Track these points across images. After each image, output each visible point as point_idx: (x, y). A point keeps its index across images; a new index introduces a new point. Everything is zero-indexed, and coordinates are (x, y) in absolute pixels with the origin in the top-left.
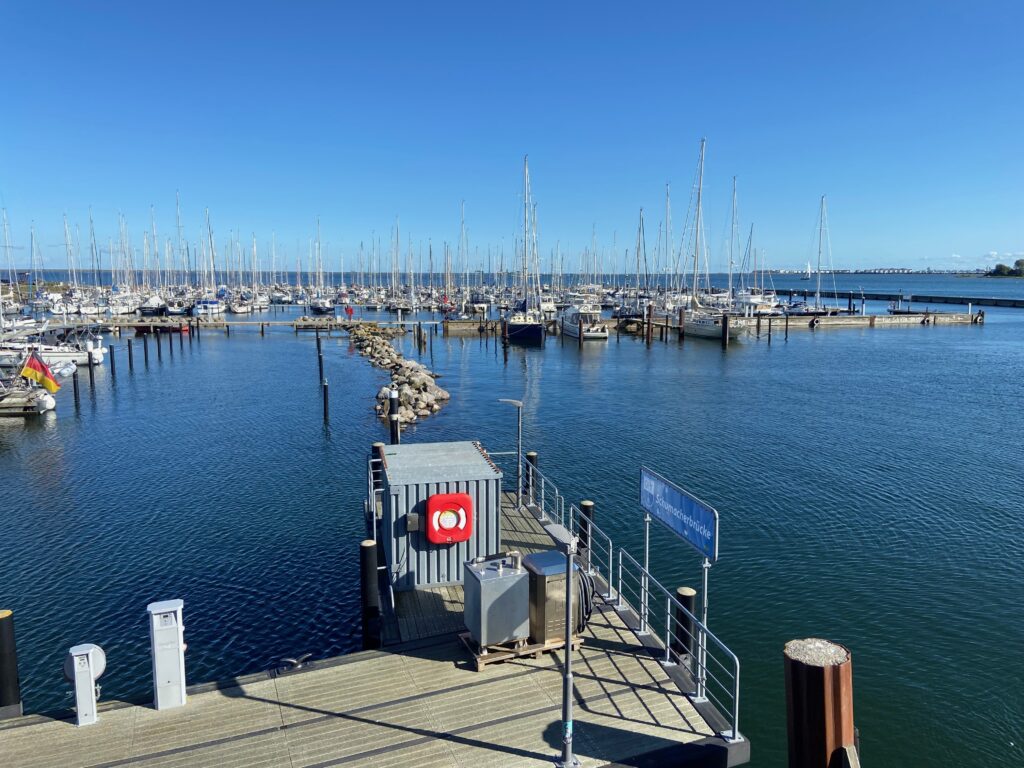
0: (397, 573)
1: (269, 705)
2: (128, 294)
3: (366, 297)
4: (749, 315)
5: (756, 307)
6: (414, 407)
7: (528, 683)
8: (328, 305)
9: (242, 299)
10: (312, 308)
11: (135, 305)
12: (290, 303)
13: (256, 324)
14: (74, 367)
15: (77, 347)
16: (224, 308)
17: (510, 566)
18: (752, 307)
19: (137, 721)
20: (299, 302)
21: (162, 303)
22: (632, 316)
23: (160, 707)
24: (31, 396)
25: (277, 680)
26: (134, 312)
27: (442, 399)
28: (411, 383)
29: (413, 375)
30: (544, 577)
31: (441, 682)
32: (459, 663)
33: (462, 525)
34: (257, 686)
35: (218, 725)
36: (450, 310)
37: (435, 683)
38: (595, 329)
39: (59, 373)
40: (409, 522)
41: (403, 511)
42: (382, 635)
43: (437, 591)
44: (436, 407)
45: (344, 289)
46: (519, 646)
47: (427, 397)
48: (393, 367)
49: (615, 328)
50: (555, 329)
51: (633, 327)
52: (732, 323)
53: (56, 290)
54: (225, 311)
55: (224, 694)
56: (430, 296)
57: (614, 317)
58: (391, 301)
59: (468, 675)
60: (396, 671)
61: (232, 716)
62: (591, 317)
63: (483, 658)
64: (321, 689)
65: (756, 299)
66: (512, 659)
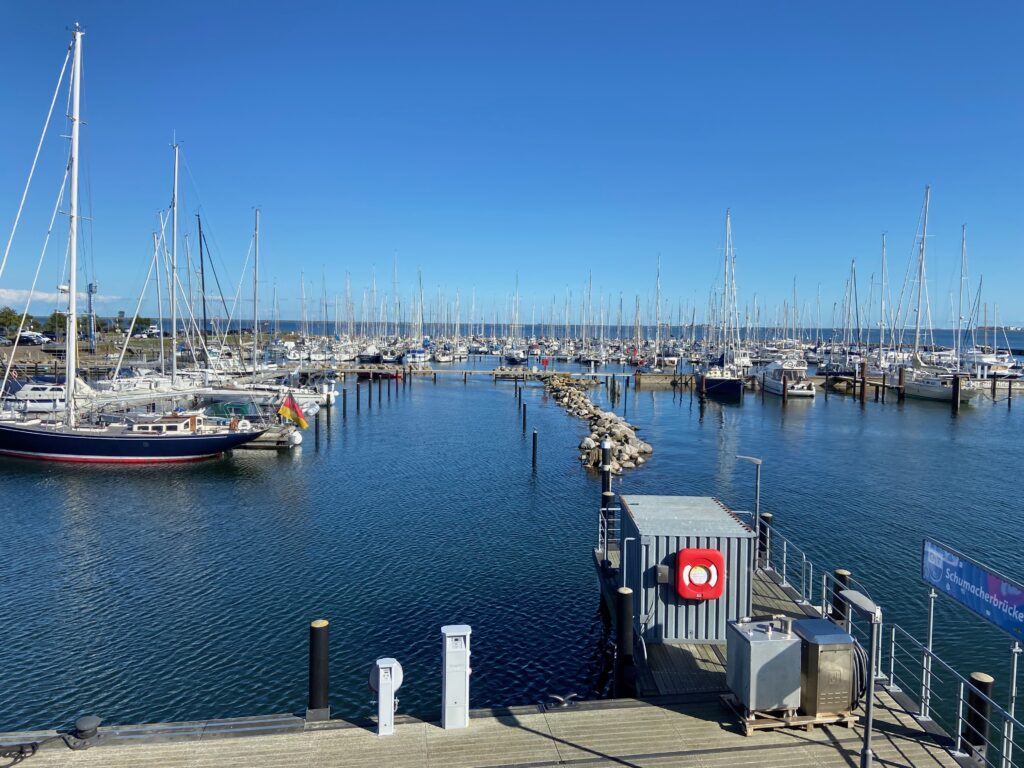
0: (646, 625)
1: (544, 739)
2: (350, 343)
3: (556, 348)
4: (982, 376)
5: (989, 367)
6: (618, 459)
7: (803, 755)
8: (522, 356)
9: (445, 349)
10: (507, 358)
11: (355, 352)
12: (486, 353)
13: (457, 373)
14: (318, 407)
15: (315, 389)
16: (429, 357)
17: (780, 631)
18: (986, 367)
19: (428, 737)
20: (494, 353)
21: (377, 352)
22: (841, 374)
23: (447, 726)
24: (284, 431)
25: (548, 715)
26: (354, 360)
27: (645, 453)
28: (612, 435)
29: (613, 427)
30: (817, 646)
31: (709, 741)
32: (725, 724)
33: (713, 582)
34: (529, 718)
35: (500, 751)
36: (641, 363)
37: (703, 741)
38: (800, 386)
39: (306, 412)
40: (660, 574)
41: (652, 562)
42: (637, 685)
43: (685, 647)
44: (640, 460)
45: (533, 340)
46: (788, 716)
47: (630, 450)
48: (591, 418)
49: (822, 386)
50: (753, 385)
51: (843, 385)
52: (963, 385)
53: (289, 339)
54: (430, 360)
55: (500, 721)
56: (618, 348)
57: (820, 374)
58: (581, 352)
59: (736, 738)
60: (660, 723)
61: (512, 744)
62: (795, 373)
63: (751, 723)
64: (590, 730)
65: (989, 359)
66: (781, 728)
